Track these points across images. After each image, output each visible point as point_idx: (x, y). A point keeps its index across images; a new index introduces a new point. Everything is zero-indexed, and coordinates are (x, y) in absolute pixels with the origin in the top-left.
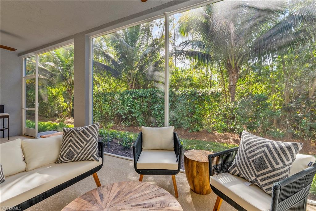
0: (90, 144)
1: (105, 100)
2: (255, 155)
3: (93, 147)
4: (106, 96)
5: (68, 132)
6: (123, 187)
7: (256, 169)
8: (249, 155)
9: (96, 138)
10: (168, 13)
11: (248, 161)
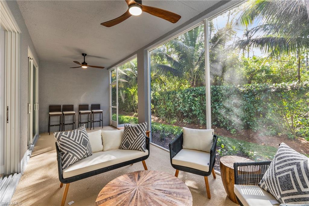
0: (140, 138)
1: (169, 98)
2: (283, 172)
3: (141, 141)
4: (169, 95)
5: (127, 128)
6: (155, 174)
7: (281, 187)
8: (277, 171)
9: (144, 134)
10: (207, 19)
11: (275, 177)
